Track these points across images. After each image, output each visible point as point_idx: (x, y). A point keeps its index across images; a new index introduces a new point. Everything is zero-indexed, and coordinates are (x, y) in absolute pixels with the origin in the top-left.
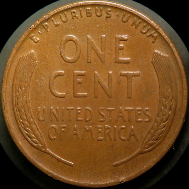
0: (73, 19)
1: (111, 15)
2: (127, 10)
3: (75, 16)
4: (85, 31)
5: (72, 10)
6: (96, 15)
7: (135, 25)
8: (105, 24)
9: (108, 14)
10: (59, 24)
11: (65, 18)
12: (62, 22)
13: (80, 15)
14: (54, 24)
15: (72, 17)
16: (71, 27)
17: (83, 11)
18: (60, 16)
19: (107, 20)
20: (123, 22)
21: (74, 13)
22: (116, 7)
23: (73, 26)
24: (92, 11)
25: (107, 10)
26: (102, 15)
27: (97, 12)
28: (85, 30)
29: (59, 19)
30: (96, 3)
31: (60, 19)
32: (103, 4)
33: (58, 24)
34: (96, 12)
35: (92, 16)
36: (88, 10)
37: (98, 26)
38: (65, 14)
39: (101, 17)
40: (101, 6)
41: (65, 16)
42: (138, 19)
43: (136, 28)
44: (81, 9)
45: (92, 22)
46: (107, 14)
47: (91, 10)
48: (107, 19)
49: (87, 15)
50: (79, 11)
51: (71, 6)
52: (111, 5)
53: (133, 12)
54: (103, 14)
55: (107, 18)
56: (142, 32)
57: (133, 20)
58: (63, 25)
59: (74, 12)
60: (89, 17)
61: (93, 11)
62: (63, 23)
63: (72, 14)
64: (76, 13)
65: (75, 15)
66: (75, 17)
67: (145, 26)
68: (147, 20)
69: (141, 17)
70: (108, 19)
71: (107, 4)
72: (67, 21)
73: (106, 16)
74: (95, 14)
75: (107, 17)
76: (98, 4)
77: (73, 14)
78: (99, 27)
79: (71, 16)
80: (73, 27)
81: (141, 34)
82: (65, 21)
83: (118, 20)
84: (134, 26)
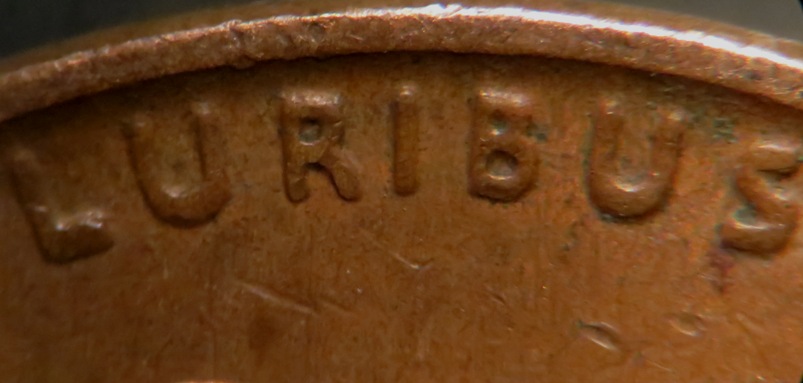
0: (296, 194)
1: (792, 227)
3: (318, 167)
4: (417, 365)
5: (293, 84)
6: (583, 197)
8: (690, 320)
9: (756, 206)
10: (95, 232)
11: (194, 172)
12: (144, 216)
13: (385, 165)
14: (37, 226)
15: (286, 171)
16: (253, 289)
17: (437, 118)
18: (129, 135)
19: (723, 275)
21: (310, 131)
23: (271, 287)
24: (542, 137)
25: (745, 157)
26: (675, 207)
27: (613, 156)
28: (420, 355)
29: (116, 176)
30: (618, 49)
31: (125, 171)
33: (84, 232)
34: (591, 153)
35: (537, 196)
36: (499, 116)
37: (601, 331)
38: (197, 129)
39: (657, 224)
40: (674, 97)
41: (199, 147)
44: (407, 90)
45: (529, 267)
46: (740, 206)
47: (529, 118)
48: (723, 269)
49: (471, 171)
50: (386, 111)
51: (290, 38)
54: (682, 189)
55: (728, 258)
58: (147, 249)
59: (315, 119)
61: (554, 134)
62: (153, 229)
63: (283, 133)
64: (341, 133)
65: (328, 155)
66: (316, 181)
70: (747, 268)
72: (212, 217)
73: (721, 229)
74: (579, 178)
75: (736, 246)
77: (294, 131)
78: (605, 345)
79: (276, 153)
80: (282, 294)
82: (187, 214)
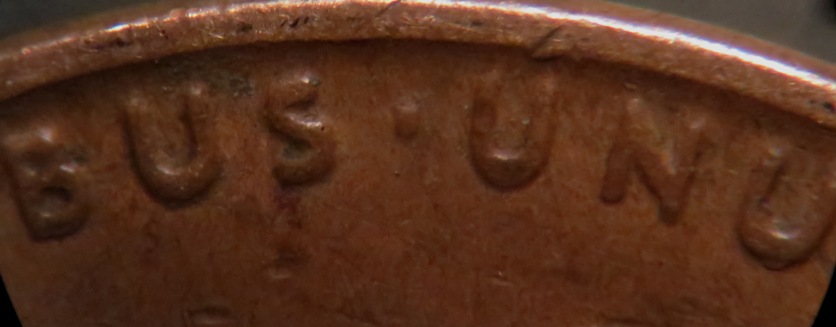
1: (333, 147)
2: (500, 38)
6: (144, 198)
7: (653, 190)
9: (297, 141)
20: (490, 182)
22: (364, 34)
24: (81, 160)
25: (268, 104)
26: (227, 172)
27: (152, 148)
32: (196, 44)
34: (131, 153)
35: (100, 216)
36: (32, 156)
39: (219, 193)
40: (186, 73)
42: (673, 110)
43: (669, 217)
46: (282, 147)
48: (291, 207)
49: (25, 219)
52: (301, 32)
53: (584, 46)
54: (227, 154)
55: (289, 195)
56: (761, 246)
57: (611, 127)
60: (60, 238)
67: (780, 171)
68: (777, 98)
69: (698, 75)
70: (311, 198)
71: (245, 28)
73: (276, 173)
74: (132, 182)
75: (290, 182)
76: (136, 52)
81: (751, 275)
83: (430, 178)
84: (641, 205)
